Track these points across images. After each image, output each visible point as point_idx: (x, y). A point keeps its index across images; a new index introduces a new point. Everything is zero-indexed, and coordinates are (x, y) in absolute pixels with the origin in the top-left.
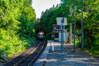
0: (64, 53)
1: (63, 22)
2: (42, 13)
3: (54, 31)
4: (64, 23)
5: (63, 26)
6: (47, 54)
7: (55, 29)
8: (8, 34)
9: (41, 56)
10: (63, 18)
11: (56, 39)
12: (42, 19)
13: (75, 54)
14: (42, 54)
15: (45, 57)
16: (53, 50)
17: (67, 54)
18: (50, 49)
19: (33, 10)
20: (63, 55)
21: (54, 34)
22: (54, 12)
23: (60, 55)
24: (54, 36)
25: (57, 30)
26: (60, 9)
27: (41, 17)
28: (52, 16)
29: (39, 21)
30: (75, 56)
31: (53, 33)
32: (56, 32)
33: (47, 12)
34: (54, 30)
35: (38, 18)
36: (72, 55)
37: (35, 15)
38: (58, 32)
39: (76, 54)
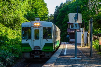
0: (77, 57)
1: (76, 18)
2: (56, 8)
3: (69, 31)
4: (77, 20)
5: (76, 25)
6: (56, 59)
7: (71, 28)
8: (16, 34)
9: (49, 61)
10: (77, 14)
11: (71, 40)
12: (55, 16)
13: (91, 60)
14: (51, 58)
15: (54, 62)
16: (65, 54)
17: (81, 59)
18: (61, 53)
19: (45, 5)
20: (75, 60)
21: (69, 35)
22: (70, 6)
23: (72, 59)
24: (69, 36)
25: (73, 30)
26: (78, 2)
27: (55, 12)
28: (67, 11)
29: (53, 17)
30: (90, 62)
31: (68, 33)
32: (71, 31)
33: (62, 7)
34: (69, 29)
35: (51, 15)
36: (87, 61)
37: (48, 10)
38: (74, 31)
39: (93, 60)
